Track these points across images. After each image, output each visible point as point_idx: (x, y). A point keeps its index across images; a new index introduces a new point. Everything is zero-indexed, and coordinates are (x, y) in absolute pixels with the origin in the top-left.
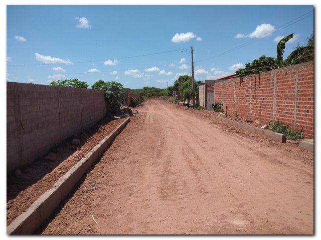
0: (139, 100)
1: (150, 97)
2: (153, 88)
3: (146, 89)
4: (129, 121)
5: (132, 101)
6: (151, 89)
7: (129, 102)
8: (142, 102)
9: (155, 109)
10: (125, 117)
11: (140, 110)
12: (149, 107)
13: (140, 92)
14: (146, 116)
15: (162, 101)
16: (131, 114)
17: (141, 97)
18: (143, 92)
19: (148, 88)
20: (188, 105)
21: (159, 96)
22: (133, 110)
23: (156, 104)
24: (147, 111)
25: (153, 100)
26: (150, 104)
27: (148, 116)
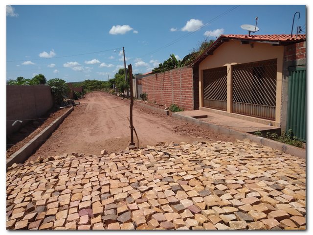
0: (80, 93)
1: (92, 89)
2: (95, 81)
3: (87, 82)
4: (73, 110)
5: (74, 94)
6: (93, 82)
7: (71, 95)
8: (83, 95)
9: (95, 100)
10: (70, 107)
11: (82, 102)
12: (90, 99)
13: (82, 85)
14: (86, 106)
15: (104, 94)
16: (74, 105)
17: (83, 90)
18: (85, 85)
19: (89, 81)
20: (124, 96)
21: (100, 88)
22: (76, 102)
23: (97, 96)
24: (89, 102)
25: (95, 93)
26: (92, 96)
27: (88, 106)
